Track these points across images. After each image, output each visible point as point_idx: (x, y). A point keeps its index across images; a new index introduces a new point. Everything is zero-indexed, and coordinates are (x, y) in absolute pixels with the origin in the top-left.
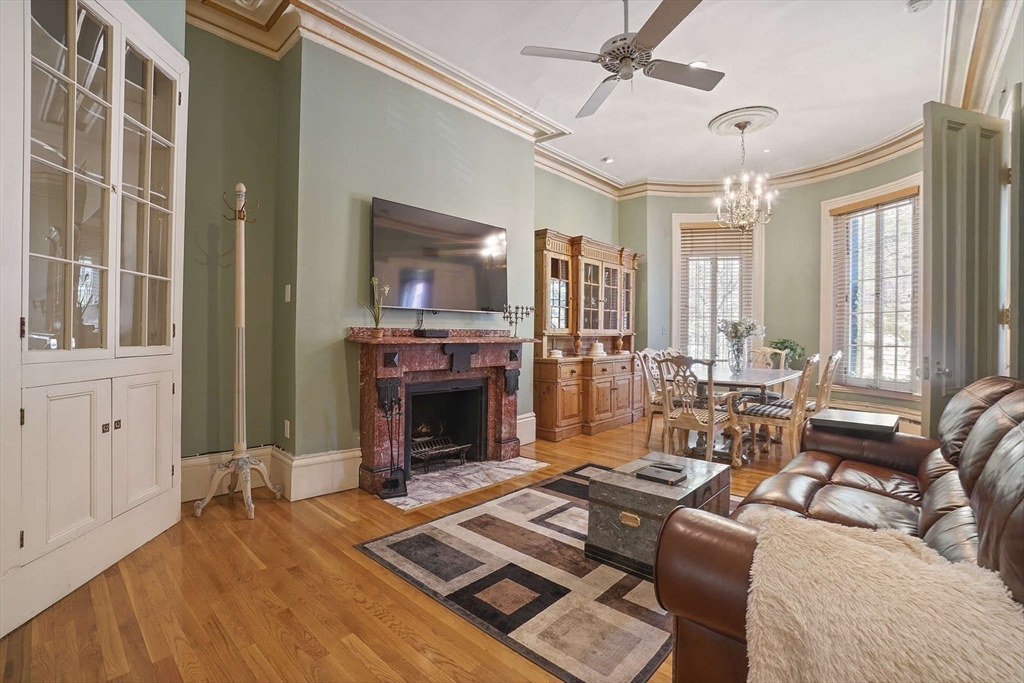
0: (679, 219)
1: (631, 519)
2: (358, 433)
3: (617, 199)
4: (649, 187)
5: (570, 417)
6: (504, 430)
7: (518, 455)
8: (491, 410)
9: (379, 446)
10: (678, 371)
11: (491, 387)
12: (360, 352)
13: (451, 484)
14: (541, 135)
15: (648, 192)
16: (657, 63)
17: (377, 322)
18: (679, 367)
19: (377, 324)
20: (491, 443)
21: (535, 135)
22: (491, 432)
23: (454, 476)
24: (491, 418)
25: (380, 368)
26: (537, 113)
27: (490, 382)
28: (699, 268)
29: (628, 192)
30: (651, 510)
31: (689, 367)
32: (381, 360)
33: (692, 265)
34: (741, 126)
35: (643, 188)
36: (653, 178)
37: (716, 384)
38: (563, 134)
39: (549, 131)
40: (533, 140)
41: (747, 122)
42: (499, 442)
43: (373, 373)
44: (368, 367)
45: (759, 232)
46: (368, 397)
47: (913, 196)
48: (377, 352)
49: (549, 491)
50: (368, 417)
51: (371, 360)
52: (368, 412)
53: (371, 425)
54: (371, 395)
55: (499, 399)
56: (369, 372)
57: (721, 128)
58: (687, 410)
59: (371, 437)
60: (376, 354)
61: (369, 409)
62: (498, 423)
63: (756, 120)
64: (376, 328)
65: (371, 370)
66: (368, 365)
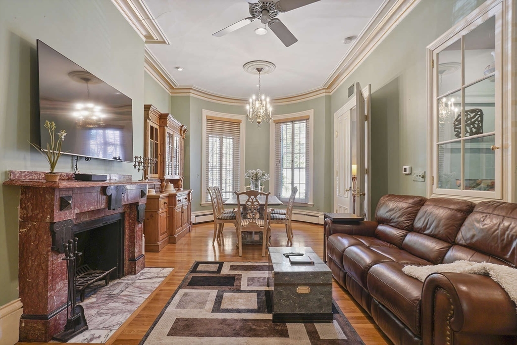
0: (206, 113)
1: (303, 290)
2: (17, 283)
3: (171, 94)
4: (191, 91)
5: (164, 233)
6: (136, 251)
7: (144, 267)
8: (127, 237)
9: (53, 290)
10: (249, 199)
11: (127, 219)
12: (20, 197)
13: (117, 304)
14: (149, 37)
15: (191, 94)
16: (277, 21)
17: (53, 166)
18: (250, 197)
19: (53, 170)
20: (127, 262)
21: (145, 36)
22: (126, 253)
23: (111, 297)
24: (126, 243)
25: (57, 212)
26: (156, 22)
27: (126, 215)
28: (214, 141)
29: (177, 91)
30: (316, 281)
31: (256, 197)
32: (57, 203)
33: (211, 140)
34: (259, 70)
35: (188, 91)
36: (197, 87)
37: (268, 205)
38: (164, 42)
39: (156, 37)
40: (144, 39)
41: (262, 69)
42: (133, 260)
43: (46, 217)
44: (35, 212)
45: (243, 126)
46: (35, 243)
47: (306, 119)
48: (53, 197)
49: (196, 287)
50: (36, 263)
51: (42, 204)
52: (35, 258)
53: (41, 271)
54: (41, 240)
55: (132, 227)
56: (39, 217)
57: (250, 68)
58: (252, 221)
59: (42, 283)
60: (52, 198)
61: (37, 255)
62: (131, 245)
63: (266, 69)
64: (51, 172)
65: (41, 215)
66: (36, 210)
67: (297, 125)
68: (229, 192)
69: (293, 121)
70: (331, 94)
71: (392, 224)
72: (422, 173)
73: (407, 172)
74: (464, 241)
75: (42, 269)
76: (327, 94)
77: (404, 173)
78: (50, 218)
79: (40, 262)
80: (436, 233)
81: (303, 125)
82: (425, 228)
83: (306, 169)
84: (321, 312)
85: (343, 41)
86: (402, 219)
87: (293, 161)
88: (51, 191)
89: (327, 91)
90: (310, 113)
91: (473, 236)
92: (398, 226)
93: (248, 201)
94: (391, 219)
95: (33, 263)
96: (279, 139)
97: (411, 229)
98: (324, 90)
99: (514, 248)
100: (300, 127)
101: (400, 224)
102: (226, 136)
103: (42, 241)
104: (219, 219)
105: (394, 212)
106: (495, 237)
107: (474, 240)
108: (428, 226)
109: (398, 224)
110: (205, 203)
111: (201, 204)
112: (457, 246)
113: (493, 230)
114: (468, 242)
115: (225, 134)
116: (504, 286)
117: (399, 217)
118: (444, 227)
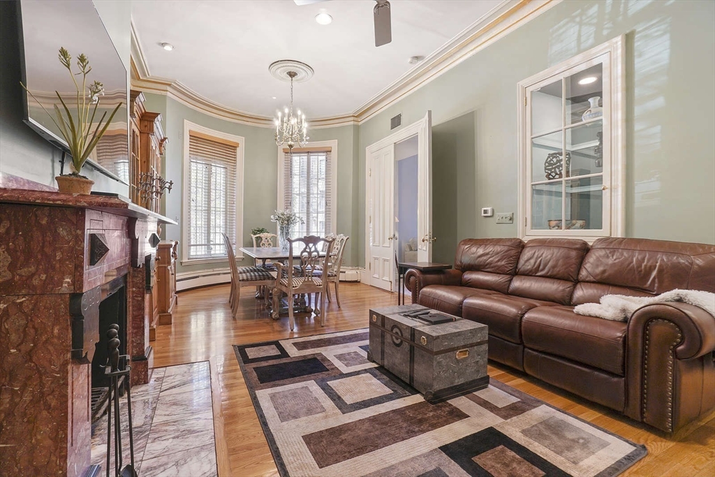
0: (189, 126)
7: (153, 368)
8: (130, 319)
15: (168, 92)
22: (130, 347)
24: (130, 330)
25: (86, 269)
27: (129, 279)
28: (198, 169)
30: (474, 340)
32: (87, 249)
33: (194, 166)
34: (291, 75)
35: (164, 87)
41: (296, 74)
42: (141, 359)
43: (60, 283)
44: (24, 271)
45: (240, 152)
46: (23, 347)
47: (328, 151)
48: (79, 232)
49: (277, 382)
50: (27, 397)
51: (46, 250)
52: (24, 387)
53: (45, 413)
54: (44, 338)
55: (138, 301)
56: (35, 282)
57: (279, 71)
58: (308, 279)
59: (48, 442)
60: (77, 236)
61: (29, 378)
62: (136, 333)
63: (301, 74)
64: (74, 174)
65: (44, 277)
66: (26, 264)
67: (313, 158)
68: (220, 244)
69: (309, 152)
70: (360, 123)
71: (489, 270)
72: (509, 214)
73: (489, 214)
74: (592, 278)
75: (48, 408)
76: (356, 123)
77: (483, 215)
78: (73, 283)
79: (42, 393)
80: (555, 273)
81: (322, 157)
82: (537, 270)
83: (326, 214)
84: (478, 377)
85: (409, 60)
86: (503, 263)
87: (308, 203)
88: (74, 219)
89: (355, 119)
90: (333, 144)
91: (604, 272)
92: (497, 271)
93: (304, 251)
94: (488, 264)
95: (17, 400)
96: (289, 175)
97: (515, 273)
98: (352, 118)
99: (654, 278)
100: (319, 161)
101: (500, 269)
102: (215, 163)
103: (46, 342)
104: (243, 280)
105: (489, 256)
106: (630, 269)
107: (606, 274)
108: (541, 267)
109: (497, 269)
110: (187, 261)
111: (181, 263)
112: (582, 284)
113: (627, 263)
114: (598, 278)
115: (214, 160)
116: (706, 307)
117: (498, 261)
118: (564, 267)
